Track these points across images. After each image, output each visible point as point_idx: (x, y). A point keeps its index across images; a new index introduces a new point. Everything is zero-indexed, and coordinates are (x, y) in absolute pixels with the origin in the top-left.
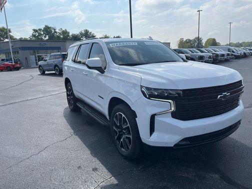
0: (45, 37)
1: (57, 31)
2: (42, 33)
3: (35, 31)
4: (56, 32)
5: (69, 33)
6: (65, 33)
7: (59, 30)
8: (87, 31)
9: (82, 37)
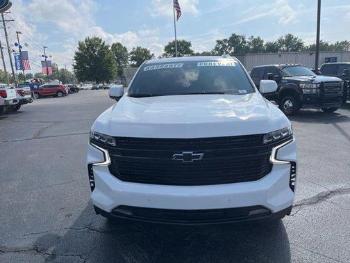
0: (230, 49)
1: (247, 40)
2: (227, 44)
3: (219, 42)
4: (244, 42)
5: (262, 42)
6: (257, 42)
7: (249, 39)
8: (290, 37)
9: (281, 46)
